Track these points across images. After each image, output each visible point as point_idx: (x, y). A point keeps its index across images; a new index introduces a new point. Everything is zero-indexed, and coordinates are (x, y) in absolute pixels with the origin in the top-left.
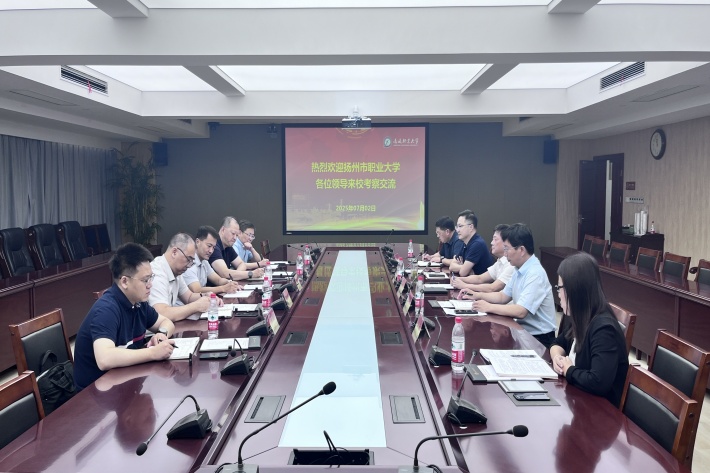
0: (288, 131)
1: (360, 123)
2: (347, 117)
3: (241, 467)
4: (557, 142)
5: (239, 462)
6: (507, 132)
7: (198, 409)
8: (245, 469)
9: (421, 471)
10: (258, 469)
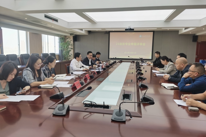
1: (131, 29)
3: (63, 105)
4: (197, 36)
5: (63, 104)
6: (180, 33)
7: (59, 92)
8: (65, 106)
9: (121, 111)
10: (69, 106)
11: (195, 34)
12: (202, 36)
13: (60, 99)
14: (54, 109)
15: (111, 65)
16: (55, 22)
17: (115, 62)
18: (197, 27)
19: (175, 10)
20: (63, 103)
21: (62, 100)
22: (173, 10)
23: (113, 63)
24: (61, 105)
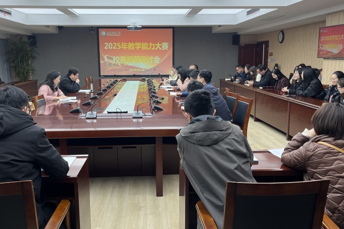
0: (99, 29)
1: (136, 28)
2: (130, 26)
4: (239, 35)
6: (214, 31)
9: (139, 112)
11: (236, 33)
12: (246, 35)
16: (7, 17)
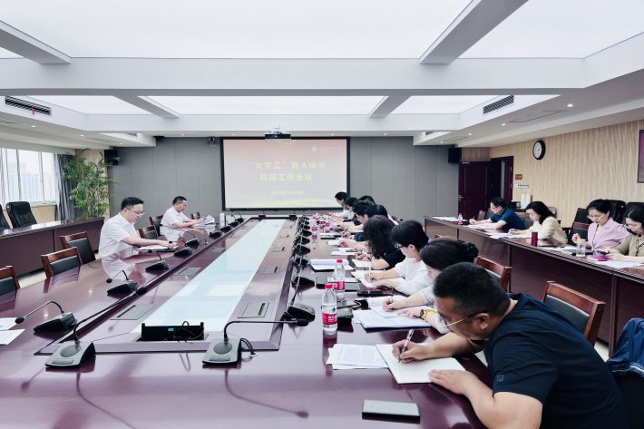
1: (281, 136)
2: (269, 132)
3: (77, 343)
4: (460, 149)
5: (76, 340)
6: (416, 142)
7: (63, 312)
8: (81, 344)
9: (229, 341)
10: (92, 344)
11: (454, 145)
12: (471, 149)
13: (65, 330)
14: (51, 354)
15: (226, 229)
16: (39, 116)
17: (241, 220)
18: (454, 132)
19: (387, 97)
20: (75, 337)
21: (72, 332)
22: (382, 97)
23: (231, 224)
24: (72, 343)
